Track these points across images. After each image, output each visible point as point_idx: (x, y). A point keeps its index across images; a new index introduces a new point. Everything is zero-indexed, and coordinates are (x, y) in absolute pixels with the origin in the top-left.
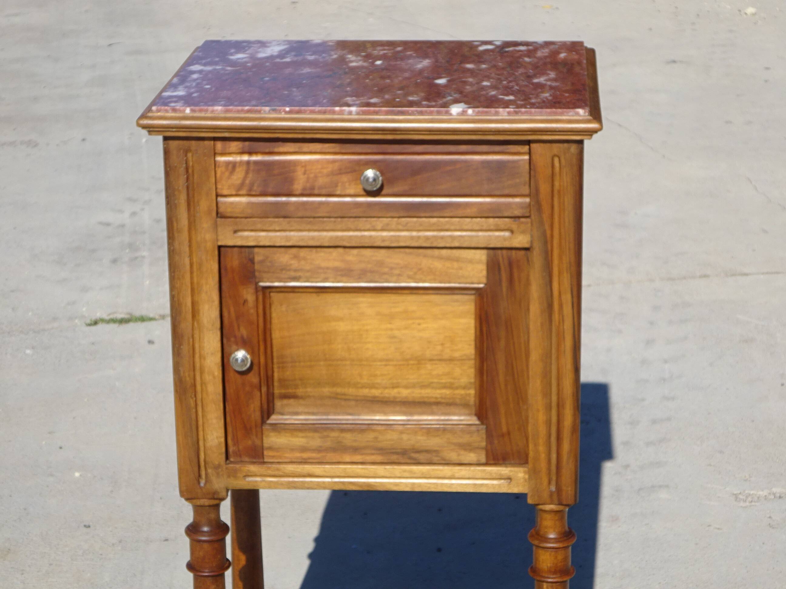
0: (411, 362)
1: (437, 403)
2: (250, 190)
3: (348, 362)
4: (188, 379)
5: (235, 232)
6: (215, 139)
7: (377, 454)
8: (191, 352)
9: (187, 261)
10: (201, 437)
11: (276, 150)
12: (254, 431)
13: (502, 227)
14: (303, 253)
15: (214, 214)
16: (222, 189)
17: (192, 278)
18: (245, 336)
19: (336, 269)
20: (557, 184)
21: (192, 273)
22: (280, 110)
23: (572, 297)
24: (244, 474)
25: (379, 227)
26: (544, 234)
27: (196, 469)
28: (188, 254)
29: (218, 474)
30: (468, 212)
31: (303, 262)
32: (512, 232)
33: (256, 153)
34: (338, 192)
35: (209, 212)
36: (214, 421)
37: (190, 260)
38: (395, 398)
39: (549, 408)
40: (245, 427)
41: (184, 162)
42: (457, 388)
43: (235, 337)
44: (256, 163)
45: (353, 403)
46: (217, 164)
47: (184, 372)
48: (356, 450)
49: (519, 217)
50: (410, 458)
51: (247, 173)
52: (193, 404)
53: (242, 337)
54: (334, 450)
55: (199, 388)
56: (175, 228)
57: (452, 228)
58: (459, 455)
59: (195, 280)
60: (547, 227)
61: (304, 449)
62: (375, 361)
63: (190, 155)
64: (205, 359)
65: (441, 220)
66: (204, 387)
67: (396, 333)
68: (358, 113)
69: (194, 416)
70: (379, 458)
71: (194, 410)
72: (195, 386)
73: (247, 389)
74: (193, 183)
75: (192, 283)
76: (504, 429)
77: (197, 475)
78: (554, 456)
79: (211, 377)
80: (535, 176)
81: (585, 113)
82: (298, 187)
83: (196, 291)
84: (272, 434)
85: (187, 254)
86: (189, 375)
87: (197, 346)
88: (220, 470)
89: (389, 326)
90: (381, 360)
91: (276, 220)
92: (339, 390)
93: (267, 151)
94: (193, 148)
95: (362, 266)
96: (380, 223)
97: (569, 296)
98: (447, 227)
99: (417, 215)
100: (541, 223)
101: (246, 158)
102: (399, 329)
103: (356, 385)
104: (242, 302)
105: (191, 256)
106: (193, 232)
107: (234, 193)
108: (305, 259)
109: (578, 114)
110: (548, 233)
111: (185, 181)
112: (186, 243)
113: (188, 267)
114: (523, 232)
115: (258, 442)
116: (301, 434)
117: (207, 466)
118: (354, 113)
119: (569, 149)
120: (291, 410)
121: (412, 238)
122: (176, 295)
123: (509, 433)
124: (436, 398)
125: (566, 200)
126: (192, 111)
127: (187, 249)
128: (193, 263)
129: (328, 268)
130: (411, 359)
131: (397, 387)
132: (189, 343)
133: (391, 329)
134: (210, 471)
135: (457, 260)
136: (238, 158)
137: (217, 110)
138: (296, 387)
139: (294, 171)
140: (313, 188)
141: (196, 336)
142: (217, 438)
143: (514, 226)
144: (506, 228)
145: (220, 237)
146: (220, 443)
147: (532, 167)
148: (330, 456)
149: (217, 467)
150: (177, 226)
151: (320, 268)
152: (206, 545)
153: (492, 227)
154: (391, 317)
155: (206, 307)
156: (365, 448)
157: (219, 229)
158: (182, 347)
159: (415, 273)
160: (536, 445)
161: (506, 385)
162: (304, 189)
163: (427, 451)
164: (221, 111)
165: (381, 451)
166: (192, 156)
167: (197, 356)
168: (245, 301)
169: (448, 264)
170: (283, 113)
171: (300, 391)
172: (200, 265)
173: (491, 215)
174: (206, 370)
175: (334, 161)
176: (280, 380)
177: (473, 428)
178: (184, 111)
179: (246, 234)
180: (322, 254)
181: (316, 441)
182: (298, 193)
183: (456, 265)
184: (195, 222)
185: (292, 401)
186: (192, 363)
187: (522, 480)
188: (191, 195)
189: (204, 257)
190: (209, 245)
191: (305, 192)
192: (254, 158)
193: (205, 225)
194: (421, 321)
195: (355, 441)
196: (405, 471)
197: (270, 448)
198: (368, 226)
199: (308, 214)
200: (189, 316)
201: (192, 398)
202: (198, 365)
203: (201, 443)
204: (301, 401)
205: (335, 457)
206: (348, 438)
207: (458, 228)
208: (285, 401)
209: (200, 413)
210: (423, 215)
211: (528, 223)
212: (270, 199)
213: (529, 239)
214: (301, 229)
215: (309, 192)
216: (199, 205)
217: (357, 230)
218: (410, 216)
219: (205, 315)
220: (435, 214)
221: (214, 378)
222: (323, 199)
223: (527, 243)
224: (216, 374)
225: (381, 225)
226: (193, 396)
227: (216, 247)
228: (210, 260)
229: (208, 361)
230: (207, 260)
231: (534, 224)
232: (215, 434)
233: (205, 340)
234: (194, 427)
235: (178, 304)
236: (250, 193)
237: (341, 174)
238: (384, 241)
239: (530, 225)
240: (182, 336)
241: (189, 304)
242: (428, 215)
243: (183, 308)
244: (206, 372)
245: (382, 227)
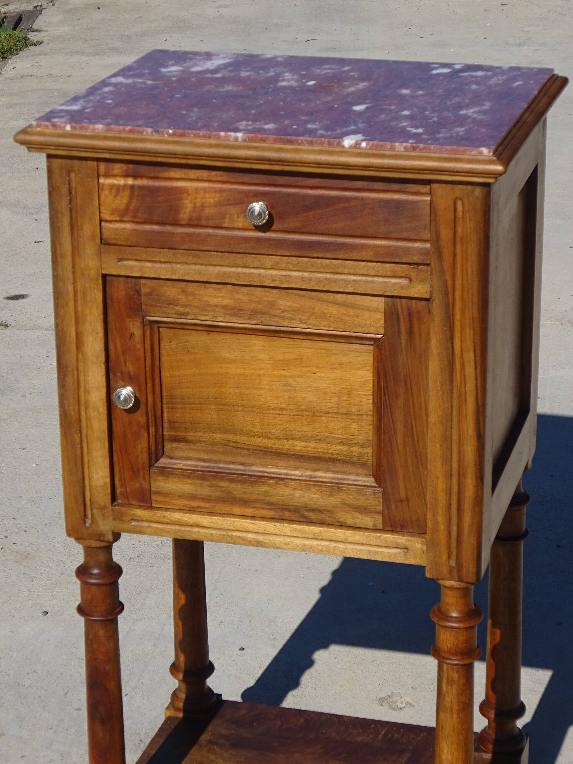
0: (305, 413)
1: (334, 460)
2: (135, 216)
3: (240, 408)
4: (72, 413)
5: (120, 261)
6: (98, 160)
7: (269, 509)
8: (76, 385)
9: (71, 288)
10: (86, 475)
11: (161, 175)
12: (141, 473)
13: (400, 273)
14: (191, 287)
15: (98, 240)
16: (106, 214)
17: (76, 307)
18: (132, 373)
19: (225, 307)
20: (459, 230)
21: (76, 301)
22: (163, 132)
23: (475, 356)
24: (131, 518)
25: (268, 266)
26: (445, 284)
27: (81, 508)
28: (72, 282)
29: (103, 515)
30: (364, 255)
31: (190, 298)
32: (411, 280)
33: (141, 177)
34: (226, 225)
35: (93, 238)
36: (100, 460)
37: (74, 287)
38: (289, 450)
39: (449, 475)
40: (132, 468)
41: (67, 183)
42: (354, 445)
43: (122, 373)
44: (141, 188)
45: (245, 451)
46: (101, 187)
47: (69, 406)
48: (246, 503)
49: (418, 264)
50: (303, 516)
51: (131, 197)
52: (78, 440)
53: (129, 373)
54: (223, 500)
55: (84, 423)
56: (58, 252)
57: (346, 271)
58: (354, 518)
59: (79, 309)
60: (448, 277)
61: (192, 497)
62: (268, 408)
63: (73, 175)
64: (89, 393)
65: (334, 261)
66: (89, 423)
67: (291, 381)
68: (244, 140)
69: (79, 452)
70: (271, 514)
71: (79, 446)
72: (80, 420)
73: (134, 428)
74: (76, 205)
75: (76, 312)
76: (403, 495)
77: (83, 515)
78: (454, 528)
79: (96, 413)
80: (435, 220)
81: (489, 152)
82: (184, 215)
83: (80, 321)
84: (160, 478)
86: (74, 409)
87: (82, 379)
88: (106, 511)
89: (283, 372)
90: (274, 409)
91: (162, 250)
92: (231, 437)
93: (152, 175)
94: (76, 168)
95: (253, 306)
96: (269, 261)
97: (472, 355)
98: (340, 270)
99: (309, 255)
100: (442, 272)
101: (130, 181)
102: (292, 377)
103: (248, 434)
104: (128, 336)
105: (74, 283)
106: (77, 258)
107: (118, 219)
108: (193, 294)
109: (481, 153)
110: (450, 283)
111: (68, 203)
112: (70, 269)
113: (72, 295)
114: (422, 281)
115: (145, 485)
116: (189, 481)
117: (92, 505)
118: (240, 139)
119: (473, 191)
120: (181, 454)
121: (303, 279)
122: (61, 324)
123: (407, 499)
124: (333, 454)
125: (469, 248)
126: (72, 127)
127: (71, 276)
128: (77, 291)
129: (217, 306)
130: (306, 410)
131: (292, 439)
132: (73, 376)
133: (285, 377)
134: (95, 511)
135: (353, 306)
136: (121, 181)
137: (98, 129)
138: (186, 430)
139: (180, 199)
140: (199, 219)
141: (81, 369)
142: (102, 477)
143: (413, 274)
144: (404, 275)
145: (104, 266)
146: (105, 484)
147: (433, 210)
148: (220, 507)
149: (103, 508)
150: (60, 250)
151: (209, 305)
152: (93, 588)
153: (389, 273)
154: (285, 363)
155: (91, 338)
156: (256, 501)
157: (103, 256)
158: (66, 379)
159: (308, 318)
160: (435, 515)
161: (405, 446)
162: (191, 219)
163: (320, 511)
164: (102, 129)
165: (273, 506)
166: (75, 176)
167: (82, 389)
168: (132, 335)
169: (343, 310)
170: (166, 135)
171: (190, 435)
172: (84, 293)
173: (388, 260)
174: (91, 405)
175: (221, 191)
176: (169, 422)
177: (370, 490)
178: (65, 127)
179: (131, 263)
180: (211, 290)
181: (205, 490)
182: (183, 222)
183: (351, 312)
184: (78, 246)
185: (181, 445)
186: (76, 396)
187: (419, 552)
188: (74, 218)
189: (87, 286)
190: (93, 273)
191: (191, 223)
192: (139, 182)
193: (89, 252)
194: (315, 370)
195: (244, 493)
196: (295, 530)
197: (158, 493)
198: (257, 264)
199: (195, 247)
200: (73, 347)
201: (77, 434)
202: (82, 399)
203: (87, 482)
204: (192, 446)
205: (226, 508)
206: (238, 489)
207: (352, 271)
208: (175, 445)
209: (85, 449)
210: (315, 255)
211: (427, 271)
212: (156, 228)
213: (429, 289)
214: (188, 261)
215: (195, 222)
216: (82, 229)
217: (246, 267)
218: (302, 255)
219: (89, 347)
220: (328, 255)
221: (99, 414)
222: (211, 231)
223: (427, 293)
224: (101, 410)
225: (271, 263)
226: (78, 431)
227: (101, 275)
228: (94, 288)
229: (93, 396)
230: (91, 288)
231: (434, 272)
232: (100, 474)
233: (90, 374)
234: (79, 464)
235: (63, 333)
236: (134, 220)
237: (229, 205)
238: (274, 281)
239: (429, 273)
240: (67, 367)
241: (73, 334)
242: (320, 255)
243: (68, 337)
244: (91, 407)
245: (272, 265)
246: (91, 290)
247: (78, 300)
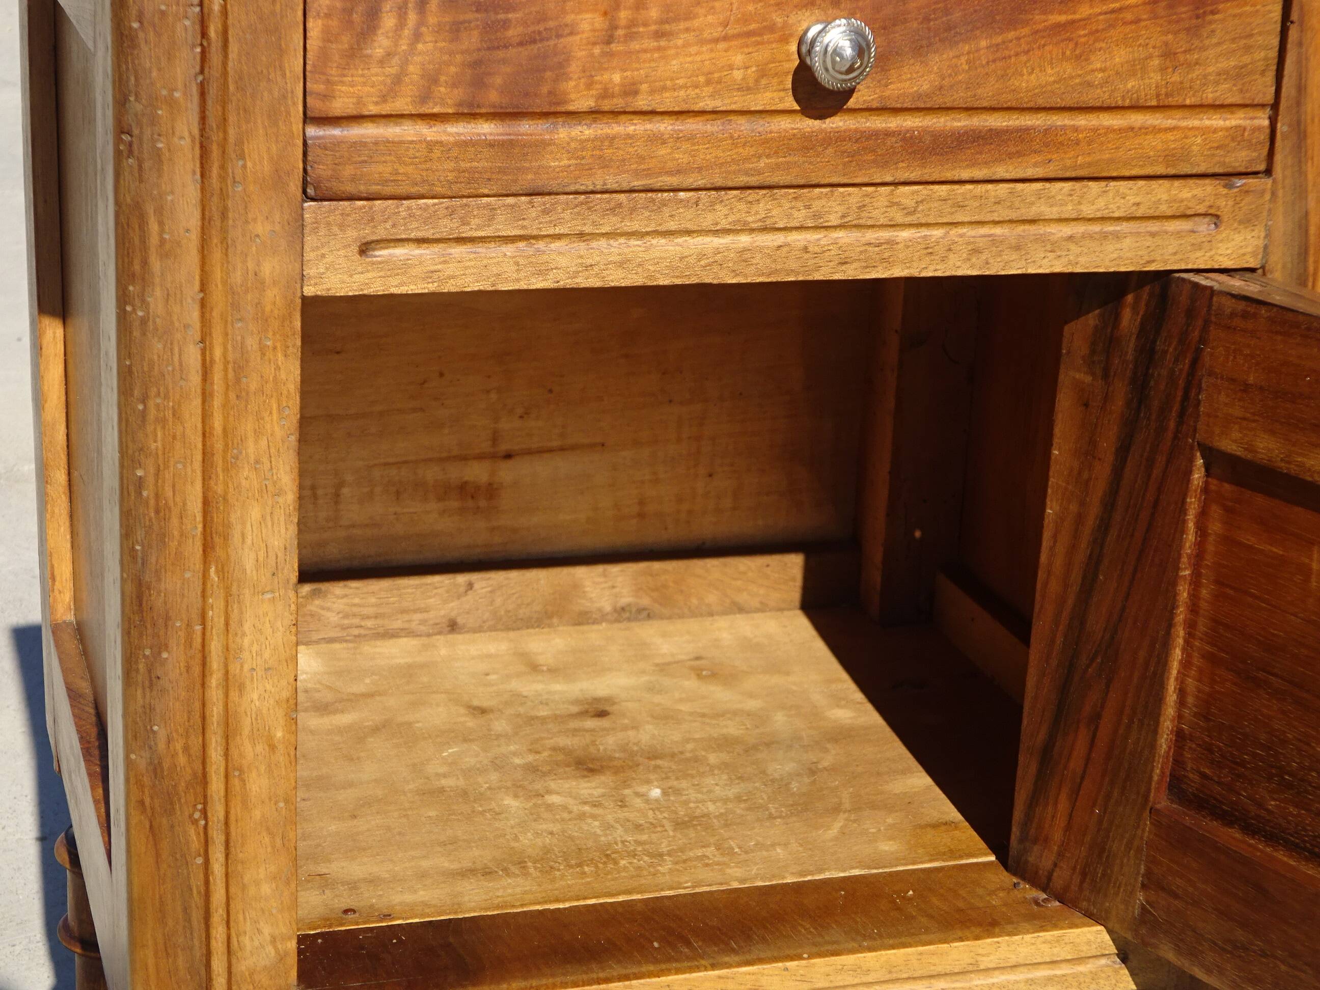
2: (425, 98)
4: (182, 760)
5: (365, 249)
8: (197, 670)
9: (193, 356)
10: (218, 944)
13: (1193, 205)
15: (294, 186)
16: (326, 97)
17: (206, 416)
21: (206, 396)
25: (833, 219)
26: (1302, 224)
28: (198, 337)
32: (1216, 219)
35: (278, 179)
36: (266, 889)
37: (203, 352)
46: (313, 7)
47: (169, 741)
49: (1238, 175)
52: (195, 843)
55: (216, 786)
56: (154, 240)
57: (1051, 212)
59: (217, 423)
64: (241, 688)
66: (235, 782)
69: (197, 882)
71: (200, 860)
72: (204, 780)
74: (225, 74)
75: (205, 435)
80: (1300, 44)
83: (218, 460)
85: (195, 332)
86: (186, 749)
87: (215, 647)
96: (836, 203)
98: (1033, 212)
99: (949, 176)
100: (1300, 190)
105: (204, 340)
106: (217, 256)
107: (367, 109)
111: (198, 68)
112: (192, 291)
113: (195, 379)
114: (1247, 222)
121: (928, 248)
122: (151, 480)
127: (194, 316)
128: (212, 361)
132: (189, 643)
140: (630, 90)
141: (215, 616)
142: (273, 940)
143: (1225, 205)
144: (1201, 209)
145: (310, 271)
147: (1294, 16)
150: (162, 232)
153: (1164, 209)
155: (255, 513)
157: (310, 240)
158: (165, 655)
162: (604, 95)
167: (214, 680)
172: (240, 369)
173: (1160, 170)
174: (246, 724)
179: (399, 252)
182: (579, 107)
184: (224, 216)
186: (197, 705)
188: (212, 121)
189: (252, 343)
190: (273, 297)
191: (606, 105)
193: (261, 228)
198: (800, 216)
200: (194, 548)
201: (195, 822)
202: (215, 712)
203: (218, 965)
207: (1065, 212)
209: (217, 868)
210: (965, 175)
211: (1263, 192)
212: (486, 129)
213: (1261, 243)
214: (587, 229)
215: (618, 103)
216: (242, 157)
217: (765, 229)
218: (927, 178)
219: (249, 541)
220: (1001, 171)
221: (272, 747)
222: (664, 126)
223: (1254, 254)
224: (279, 734)
225: (840, 209)
226: (197, 815)
227: (299, 301)
228: (275, 348)
229: (255, 696)
230: (262, 350)
231: (1280, 193)
232: (267, 930)
233: (247, 627)
234: (197, 916)
235: (157, 512)
236: (425, 110)
237: (726, 38)
238: (846, 263)
239: (1268, 196)
240: (167, 618)
241: (195, 506)
242: (979, 174)
243: (175, 521)
244: (246, 731)
245: (843, 217)
246: (263, 354)
247: (212, 395)
